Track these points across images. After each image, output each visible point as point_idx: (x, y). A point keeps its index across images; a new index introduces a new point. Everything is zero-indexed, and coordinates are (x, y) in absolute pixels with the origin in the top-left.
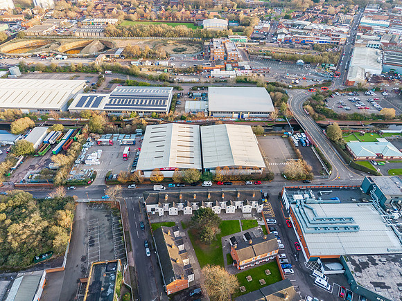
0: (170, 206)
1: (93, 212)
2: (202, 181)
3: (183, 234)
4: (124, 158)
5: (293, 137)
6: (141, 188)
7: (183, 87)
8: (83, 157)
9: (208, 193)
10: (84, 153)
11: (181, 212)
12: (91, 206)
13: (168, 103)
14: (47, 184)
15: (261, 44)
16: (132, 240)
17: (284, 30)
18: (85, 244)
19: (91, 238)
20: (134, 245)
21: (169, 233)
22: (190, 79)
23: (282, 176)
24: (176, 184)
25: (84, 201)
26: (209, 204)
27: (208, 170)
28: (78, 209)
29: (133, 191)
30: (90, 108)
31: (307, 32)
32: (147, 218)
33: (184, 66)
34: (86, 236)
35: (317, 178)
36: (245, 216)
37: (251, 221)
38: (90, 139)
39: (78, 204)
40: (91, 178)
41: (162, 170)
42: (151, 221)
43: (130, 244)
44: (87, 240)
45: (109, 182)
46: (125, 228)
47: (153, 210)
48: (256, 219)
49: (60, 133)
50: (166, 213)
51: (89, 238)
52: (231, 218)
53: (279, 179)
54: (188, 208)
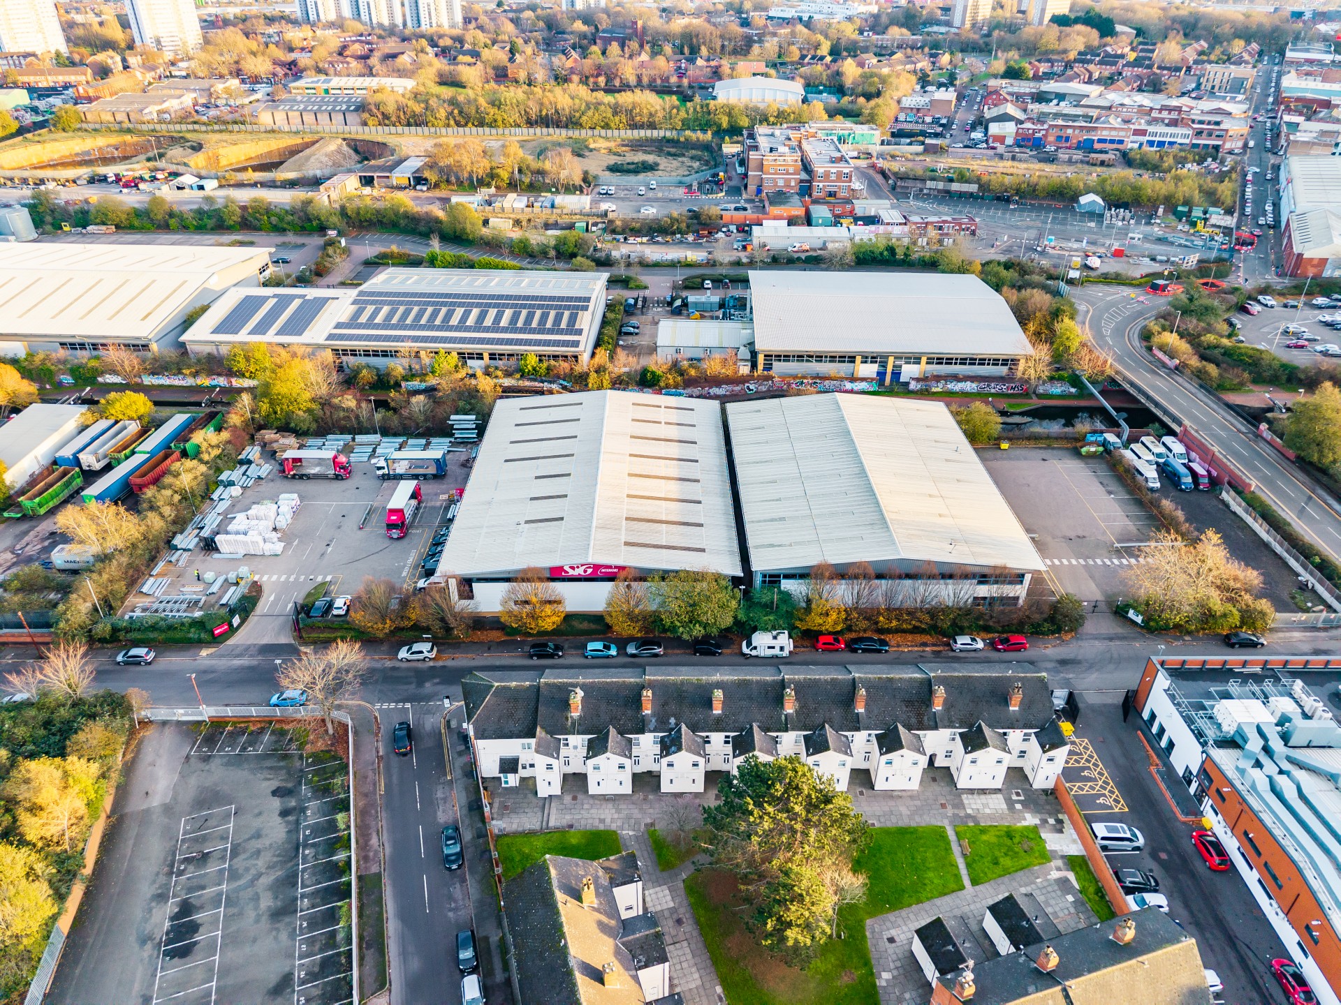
0: (596, 748)
1: (217, 773)
2: (743, 630)
3: (662, 899)
4: (391, 526)
5: (1128, 454)
6: (460, 660)
7: (646, 278)
8: (211, 521)
9: (783, 685)
10: (222, 507)
11: (646, 782)
12: (210, 740)
13: (589, 323)
14: (23, 635)
15: (929, 150)
16: (392, 927)
17: (1010, 109)
18: (143, 941)
19: (186, 908)
20: (404, 954)
21: (589, 896)
22: (673, 254)
23: (1120, 612)
24: (622, 643)
25: (182, 714)
26: (790, 742)
27: (773, 579)
28: (148, 753)
29: (421, 675)
30: (271, 336)
31: (1094, 113)
32: (475, 807)
33: (650, 212)
34: (162, 897)
35: (1291, 627)
36: (973, 805)
37: (1009, 834)
38: (253, 452)
39: (149, 733)
40: (232, 612)
41: (557, 575)
42: (497, 825)
43: (381, 950)
44: (161, 919)
45: (312, 628)
46: (364, 858)
47: (510, 765)
48: (1030, 820)
49: (134, 428)
50: (576, 782)
51: (171, 907)
52: (903, 816)
53: (1107, 625)
54: (683, 759)
